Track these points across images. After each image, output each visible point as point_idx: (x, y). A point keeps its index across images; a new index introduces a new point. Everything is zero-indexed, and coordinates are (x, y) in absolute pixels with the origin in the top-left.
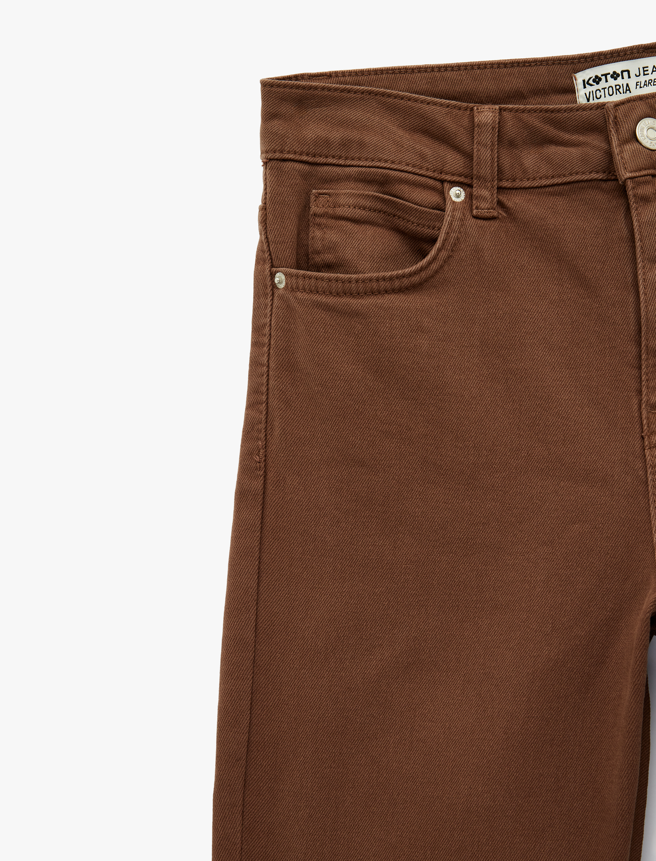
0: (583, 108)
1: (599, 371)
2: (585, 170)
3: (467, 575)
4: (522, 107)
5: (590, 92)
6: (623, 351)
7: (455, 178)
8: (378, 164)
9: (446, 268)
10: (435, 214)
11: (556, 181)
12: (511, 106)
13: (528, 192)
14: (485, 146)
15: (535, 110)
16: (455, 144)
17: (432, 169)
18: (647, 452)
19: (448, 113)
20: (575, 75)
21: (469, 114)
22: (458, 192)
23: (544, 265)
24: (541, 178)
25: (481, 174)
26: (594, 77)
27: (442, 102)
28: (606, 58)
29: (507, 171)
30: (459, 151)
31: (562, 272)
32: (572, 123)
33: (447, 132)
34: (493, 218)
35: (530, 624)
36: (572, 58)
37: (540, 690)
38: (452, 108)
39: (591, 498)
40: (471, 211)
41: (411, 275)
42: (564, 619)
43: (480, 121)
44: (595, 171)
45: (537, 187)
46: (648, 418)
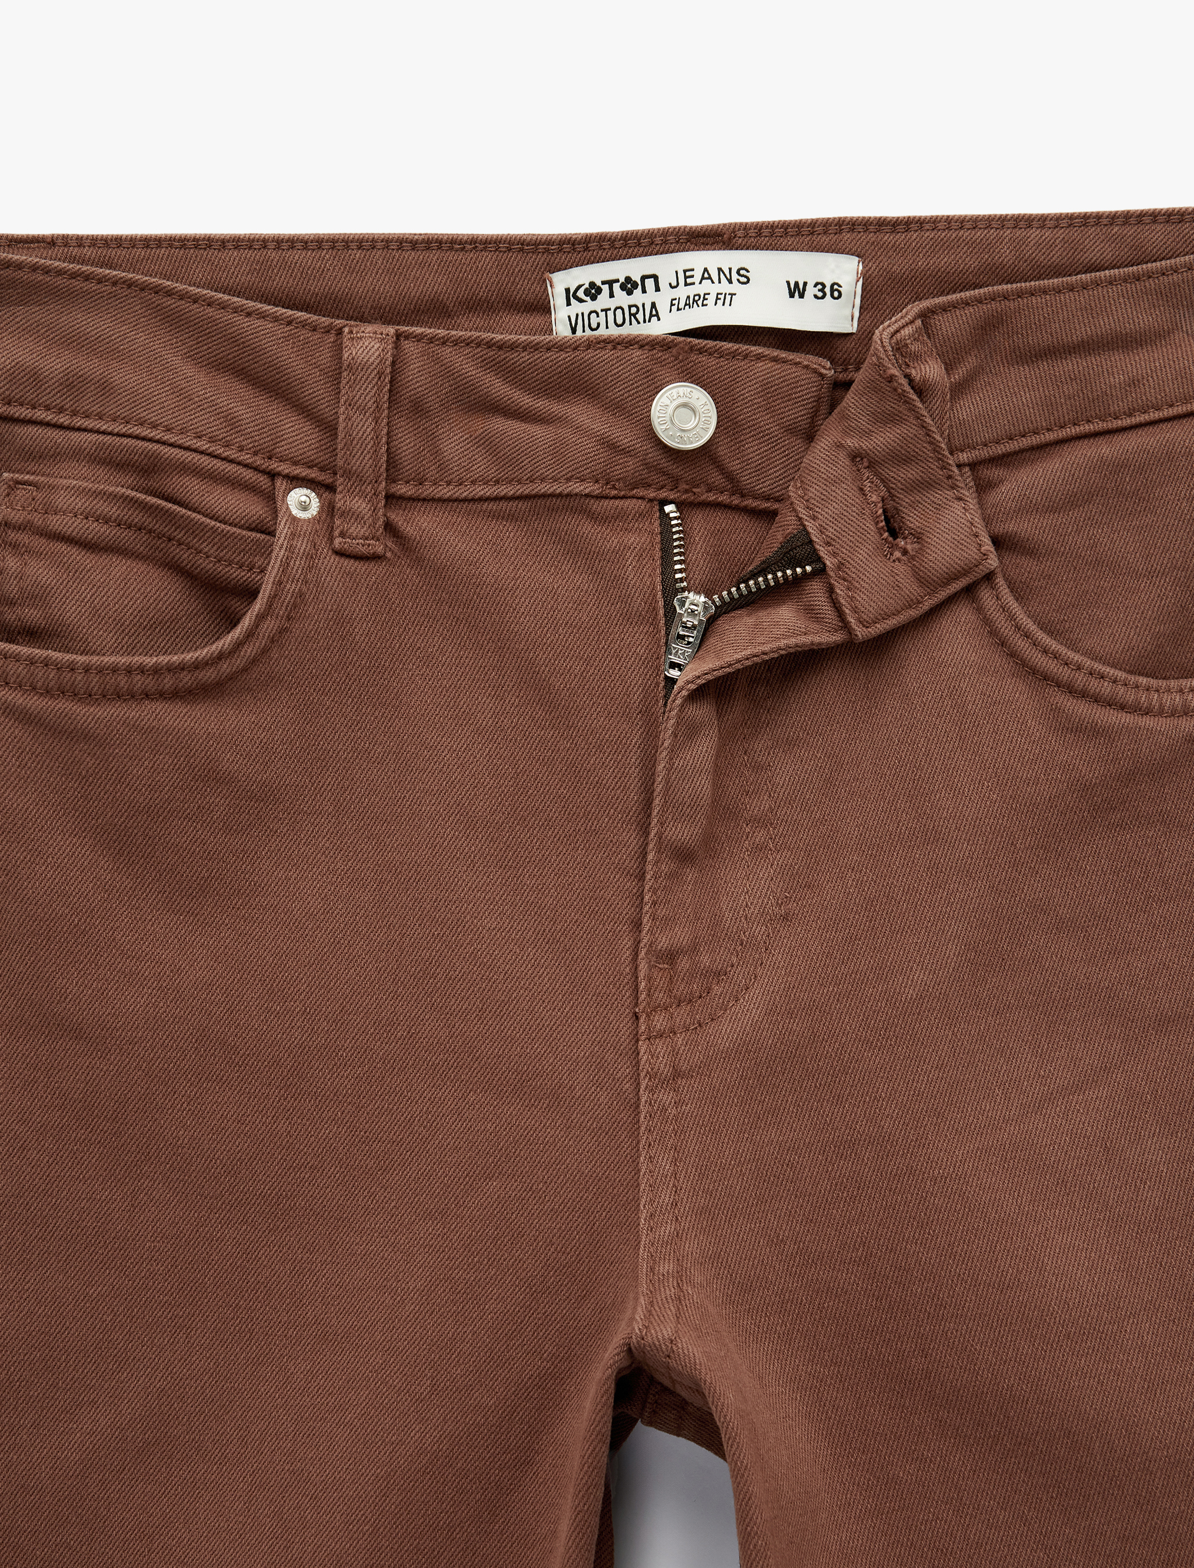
0: (561, 346)
1: (562, 877)
2: (559, 473)
3: (272, 1270)
4: (442, 332)
5: (577, 315)
6: (611, 841)
7: (298, 471)
8: (137, 430)
9: (274, 652)
10: (253, 540)
11: (503, 490)
12: (419, 330)
13: (448, 509)
14: (363, 410)
15: (468, 343)
16: (301, 401)
17: (250, 448)
18: (643, 1046)
19: (288, 336)
20: (550, 275)
21: (334, 342)
22: (304, 498)
23: (471, 655)
24: (473, 482)
25: (352, 467)
26: (587, 286)
27: (278, 314)
28: (613, 246)
29: (406, 463)
30: (309, 415)
31: (503, 673)
32: (537, 374)
33: (284, 375)
34: (372, 556)
35: (387, 1376)
36: (546, 240)
37: (398, 1512)
38: (297, 328)
39: (526, 1129)
40: (331, 539)
41: (197, 666)
42: (456, 1370)
43: (353, 359)
44: (578, 478)
45: (465, 500)
46: (649, 979)
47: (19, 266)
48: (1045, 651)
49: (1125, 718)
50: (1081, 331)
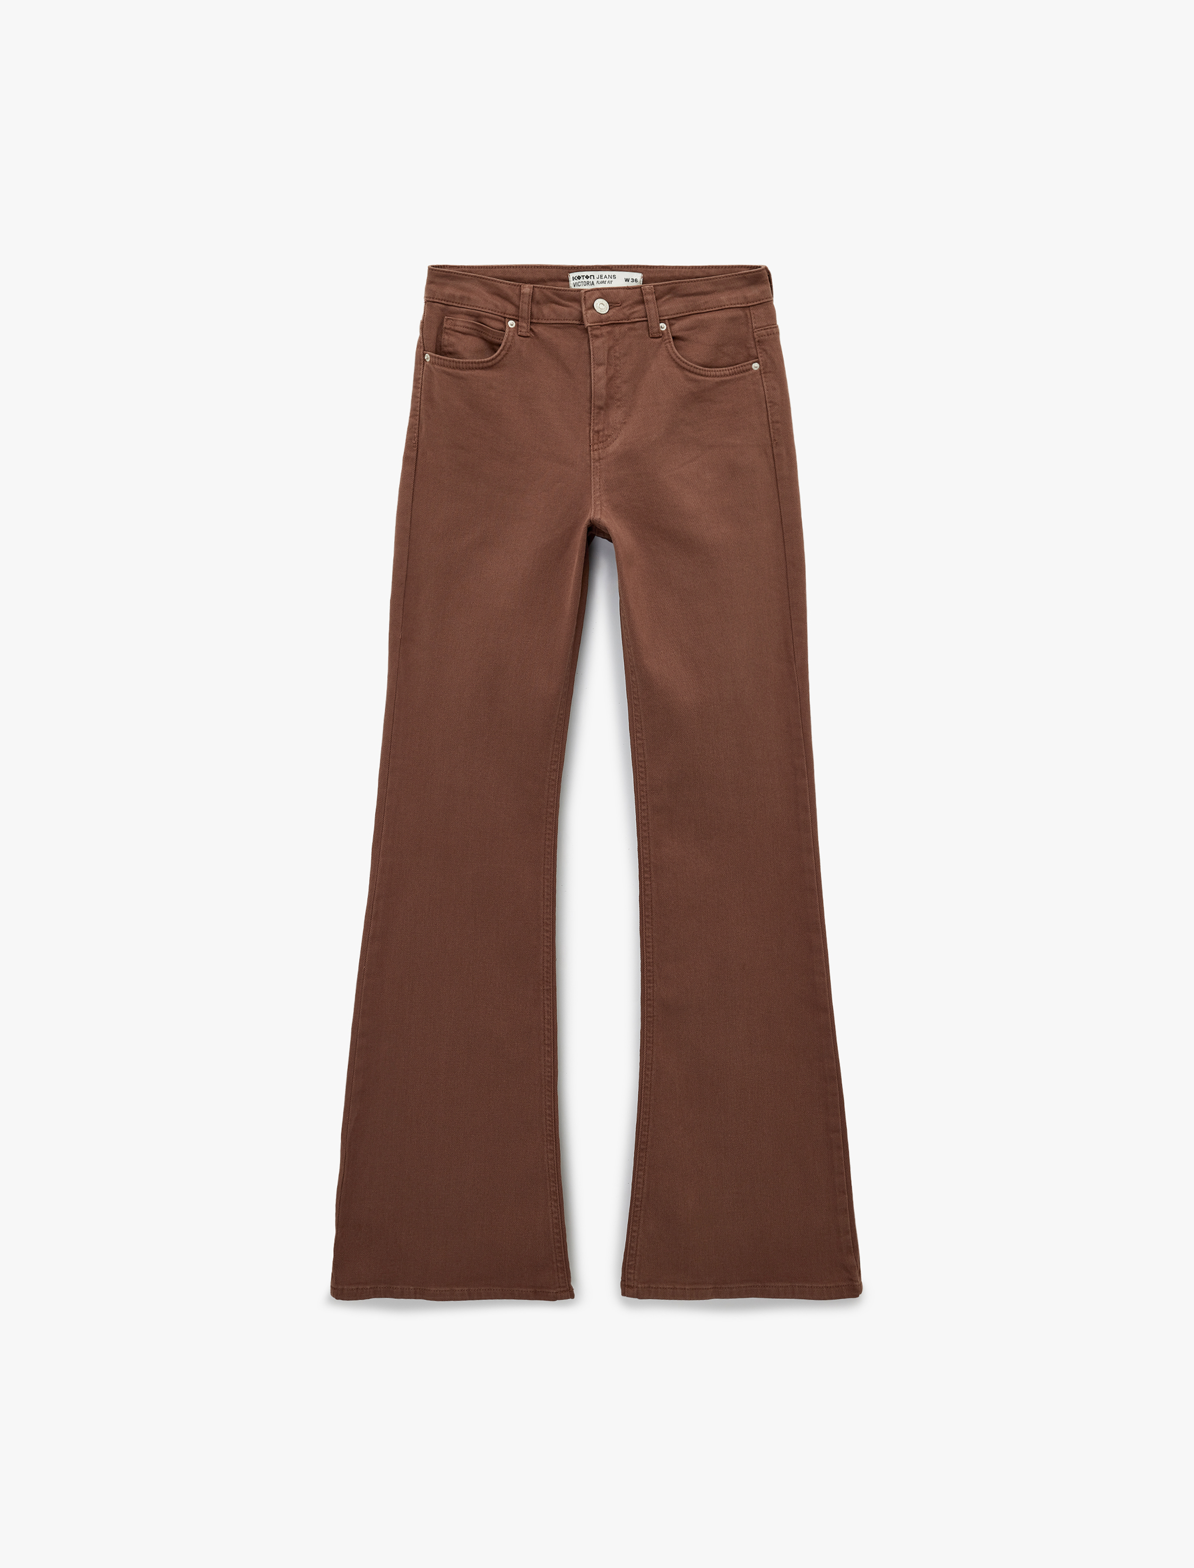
0: (572, 291)
1: (572, 413)
2: (570, 318)
4: (544, 286)
5: (575, 283)
7: (511, 317)
8: (475, 308)
9: (505, 359)
10: (500, 332)
11: (557, 322)
12: (538, 286)
13: (545, 326)
14: (525, 303)
15: (550, 289)
16: (512, 301)
17: (501, 312)
18: (592, 453)
19: (509, 287)
20: (569, 274)
21: (519, 288)
22: (512, 323)
23: (551, 362)
24: (551, 320)
25: (523, 316)
26: (577, 277)
27: (507, 282)
28: (584, 268)
29: (535, 315)
30: (513, 305)
31: (558, 366)
32: (566, 296)
33: (508, 296)
34: (528, 337)
35: (536, 527)
36: (568, 267)
38: (511, 285)
39: (566, 471)
40: (518, 333)
41: (487, 362)
43: (523, 292)
44: (574, 320)
45: (549, 324)
46: (593, 437)
47: (452, 272)
48: (684, 362)
49: (703, 378)
50: (694, 291)
